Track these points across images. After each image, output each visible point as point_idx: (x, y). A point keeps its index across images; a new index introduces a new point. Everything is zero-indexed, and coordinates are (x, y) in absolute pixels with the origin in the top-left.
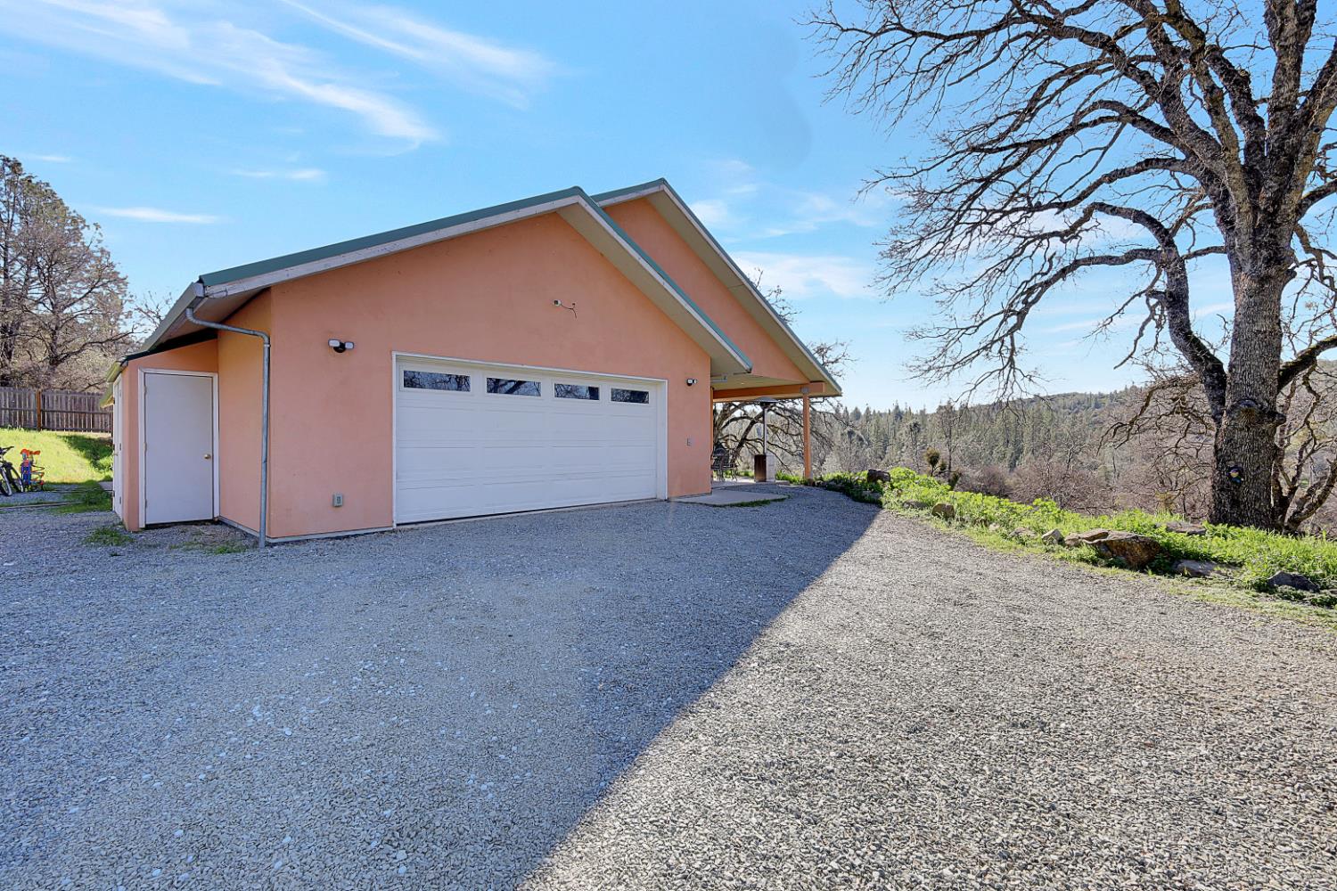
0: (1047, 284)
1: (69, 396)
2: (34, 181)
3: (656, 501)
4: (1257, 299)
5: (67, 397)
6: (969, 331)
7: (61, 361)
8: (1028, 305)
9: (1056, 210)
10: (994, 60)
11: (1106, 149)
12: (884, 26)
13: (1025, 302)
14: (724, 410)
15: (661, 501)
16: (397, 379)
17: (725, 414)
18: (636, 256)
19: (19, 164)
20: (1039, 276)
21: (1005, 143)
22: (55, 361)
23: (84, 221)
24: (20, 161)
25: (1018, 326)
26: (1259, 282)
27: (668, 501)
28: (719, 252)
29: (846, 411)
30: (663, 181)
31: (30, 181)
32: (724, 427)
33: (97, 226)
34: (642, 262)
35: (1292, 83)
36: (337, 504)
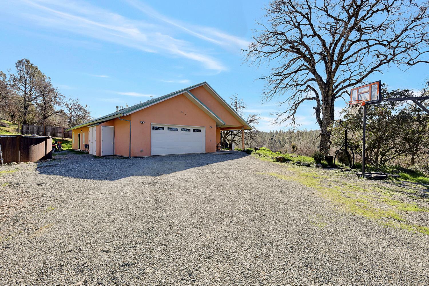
0: (299, 103)
1: (52, 128)
2: (33, 66)
3: (203, 153)
4: (325, 112)
5: (51, 128)
6: (283, 114)
7: (47, 118)
8: (296, 108)
9: (300, 86)
10: (279, 55)
11: (308, 74)
12: (253, 50)
13: (295, 107)
14: (226, 133)
15: (204, 153)
16: (152, 128)
17: (227, 134)
18: (198, 102)
19: (29, 61)
20: (297, 101)
21: (282, 74)
22: (45, 118)
23: (46, 76)
24: (29, 60)
25: (294, 113)
26: (325, 108)
27: (205, 153)
28: (219, 97)
29: (274, 132)
30: (205, 82)
31: (32, 66)
32: (227, 137)
33: (50, 78)
34: (200, 103)
35: (331, 68)
36: (141, 151)
